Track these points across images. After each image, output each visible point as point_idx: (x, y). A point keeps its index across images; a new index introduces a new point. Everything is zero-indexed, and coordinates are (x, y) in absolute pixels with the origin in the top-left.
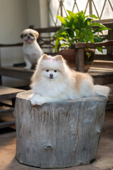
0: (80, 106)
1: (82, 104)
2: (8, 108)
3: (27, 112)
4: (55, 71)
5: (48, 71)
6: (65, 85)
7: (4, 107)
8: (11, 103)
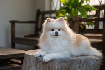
0: (80, 63)
1: (82, 61)
2: (18, 65)
3: (34, 66)
4: (60, 30)
5: (53, 30)
6: (68, 42)
7: (15, 64)
8: (20, 62)
